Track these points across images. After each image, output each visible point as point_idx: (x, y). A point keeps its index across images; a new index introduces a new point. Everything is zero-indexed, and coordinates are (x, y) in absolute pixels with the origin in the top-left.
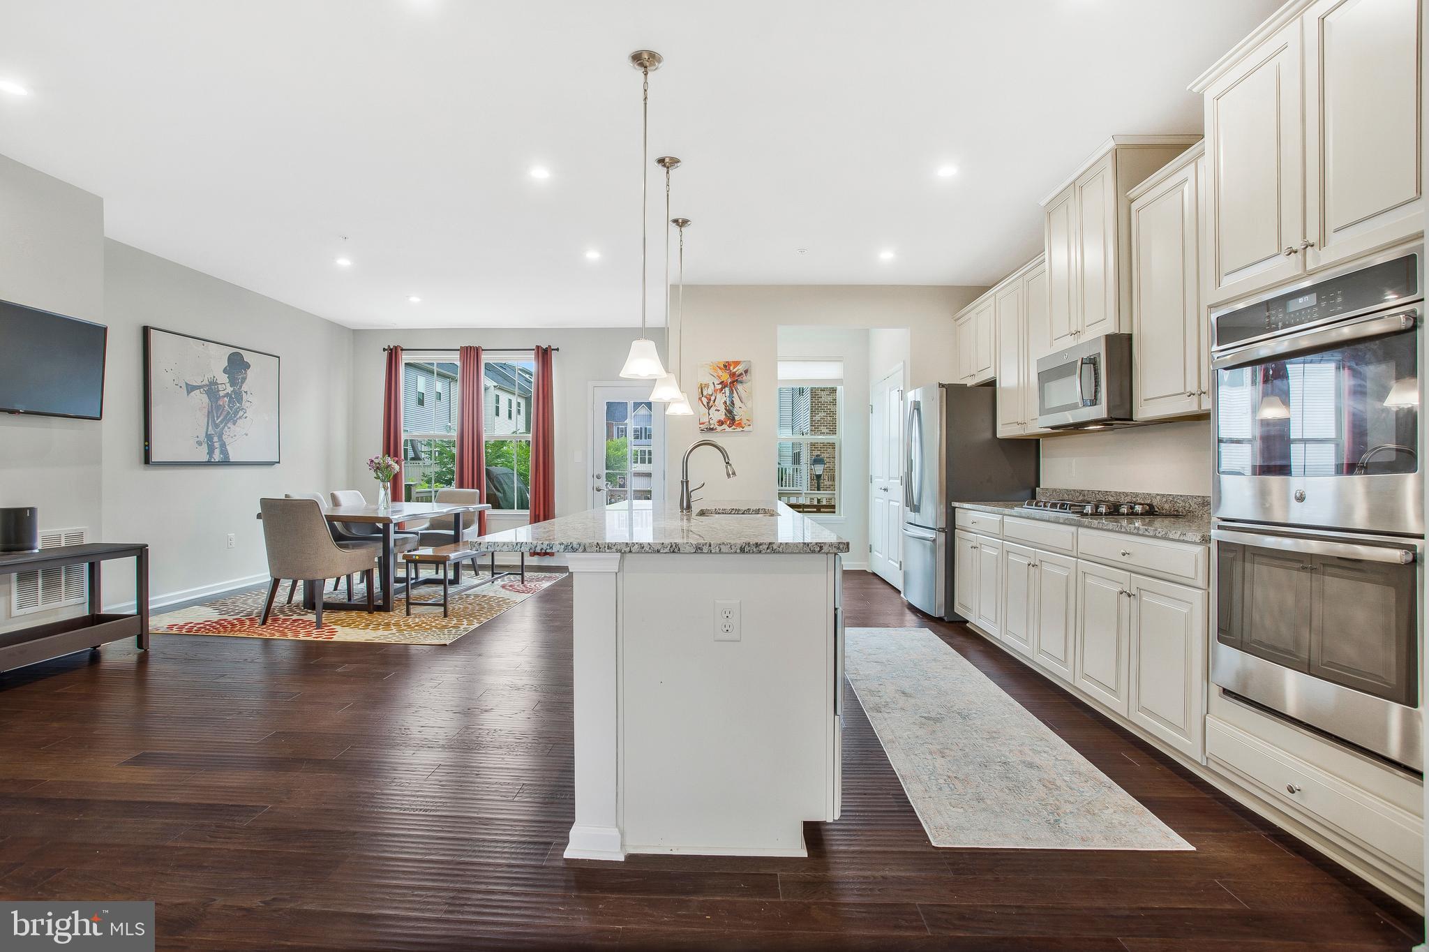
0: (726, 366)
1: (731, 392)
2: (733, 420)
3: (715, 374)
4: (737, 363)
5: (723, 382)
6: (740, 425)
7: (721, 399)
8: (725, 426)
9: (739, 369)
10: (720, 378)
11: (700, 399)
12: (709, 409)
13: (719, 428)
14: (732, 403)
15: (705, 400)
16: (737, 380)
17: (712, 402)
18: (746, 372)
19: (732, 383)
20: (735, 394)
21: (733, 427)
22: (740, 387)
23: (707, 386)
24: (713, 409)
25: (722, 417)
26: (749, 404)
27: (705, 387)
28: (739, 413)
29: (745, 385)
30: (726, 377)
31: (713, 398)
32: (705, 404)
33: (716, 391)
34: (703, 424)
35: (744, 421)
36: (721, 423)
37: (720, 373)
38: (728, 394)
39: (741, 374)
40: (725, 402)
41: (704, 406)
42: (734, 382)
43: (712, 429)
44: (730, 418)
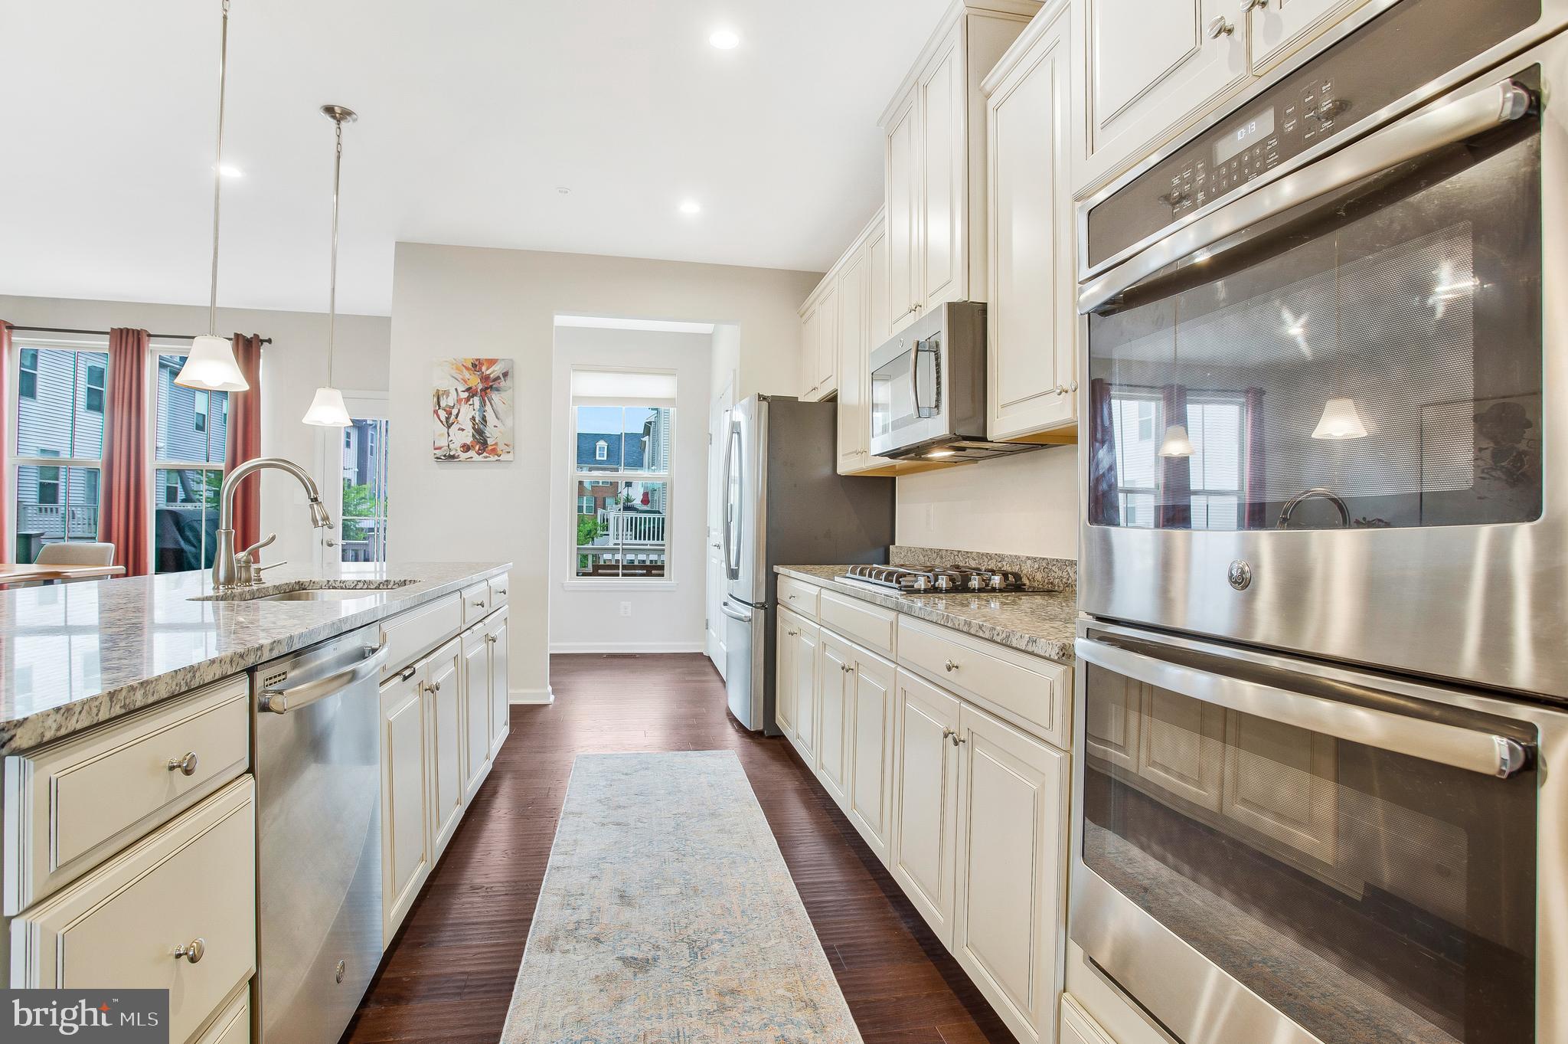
0: (476, 365)
1: (483, 404)
2: (484, 444)
3: (459, 377)
4: (492, 362)
5: (470, 388)
6: (494, 451)
7: (467, 414)
8: (471, 453)
9: (495, 371)
10: (466, 382)
11: (436, 412)
12: (449, 427)
13: (464, 456)
14: (484, 419)
15: (443, 415)
16: (491, 387)
17: (453, 417)
18: (505, 375)
19: (484, 390)
20: (488, 407)
21: (485, 454)
22: (495, 396)
23: (447, 393)
24: (455, 427)
25: (469, 440)
26: (509, 422)
27: (443, 394)
28: (492, 434)
29: (503, 394)
30: (475, 382)
31: (455, 412)
32: (443, 419)
33: (459, 401)
34: (439, 448)
35: (501, 447)
36: (466, 448)
37: (467, 375)
38: (477, 406)
39: (498, 378)
40: (473, 418)
41: (442, 422)
42: (487, 388)
43: (453, 457)
44: (481, 442)
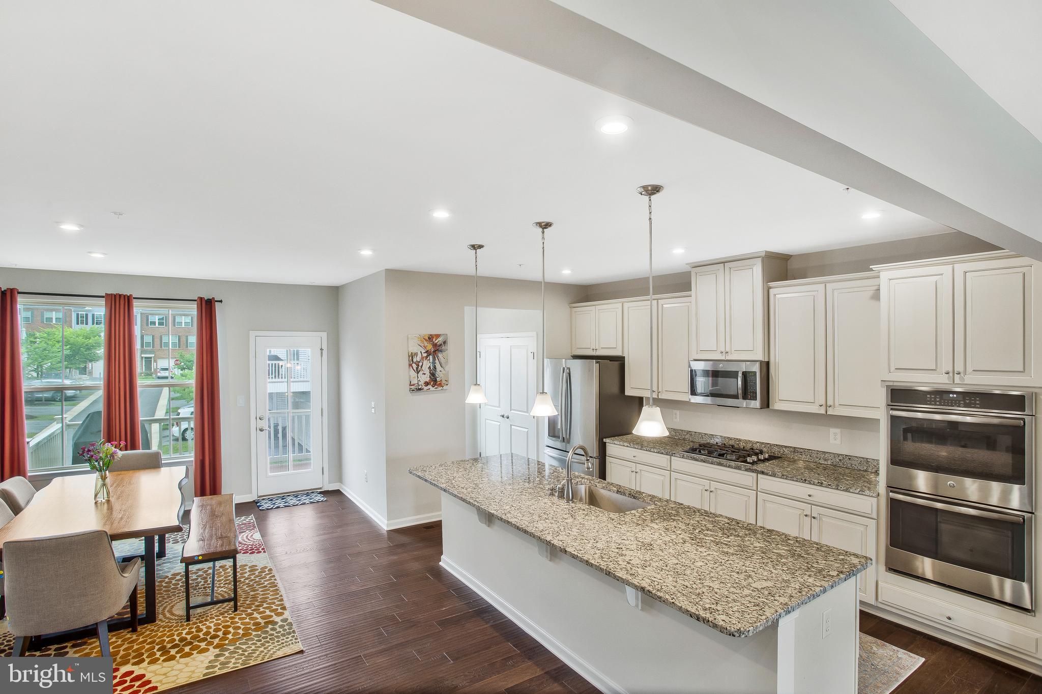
0: (430, 338)
1: (434, 359)
2: (436, 381)
3: (422, 345)
4: (438, 336)
5: (428, 351)
6: (440, 385)
7: (426, 365)
8: (429, 387)
9: (440, 340)
10: (425, 347)
11: (410, 365)
12: (418, 373)
13: (426, 388)
14: (435, 367)
15: (414, 366)
16: (438, 350)
17: (420, 367)
18: (445, 343)
19: (435, 352)
20: (437, 361)
21: (436, 387)
22: (440, 355)
23: (416, 354)
24: (421, 373)
25: (428, 379)
26: (447, 368)
27: (415, 355)
28: (440, 375)
29: (444, 353)
30: (430, 347)
31: (420, 364)
32: (415, 369)
33: (422, 358)
34: (414, 385)
35: (444, 382)
36: (427, 384)
37: (426, 344)
38: (431, 361)
39: (441, 345)
40: (430, 367)
41: (414, 370)
42: (436, 351)
43: (420, 389)
44: (434, 381)
